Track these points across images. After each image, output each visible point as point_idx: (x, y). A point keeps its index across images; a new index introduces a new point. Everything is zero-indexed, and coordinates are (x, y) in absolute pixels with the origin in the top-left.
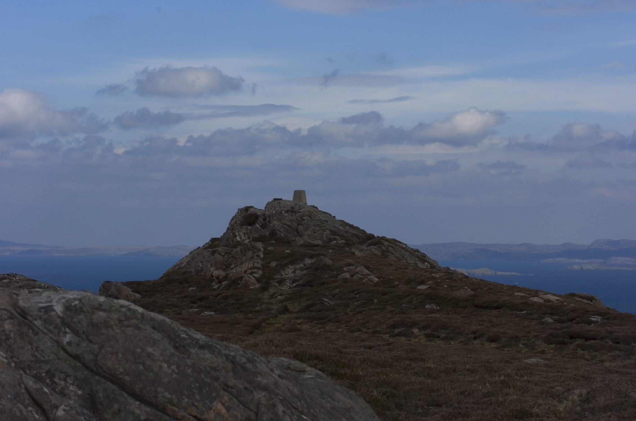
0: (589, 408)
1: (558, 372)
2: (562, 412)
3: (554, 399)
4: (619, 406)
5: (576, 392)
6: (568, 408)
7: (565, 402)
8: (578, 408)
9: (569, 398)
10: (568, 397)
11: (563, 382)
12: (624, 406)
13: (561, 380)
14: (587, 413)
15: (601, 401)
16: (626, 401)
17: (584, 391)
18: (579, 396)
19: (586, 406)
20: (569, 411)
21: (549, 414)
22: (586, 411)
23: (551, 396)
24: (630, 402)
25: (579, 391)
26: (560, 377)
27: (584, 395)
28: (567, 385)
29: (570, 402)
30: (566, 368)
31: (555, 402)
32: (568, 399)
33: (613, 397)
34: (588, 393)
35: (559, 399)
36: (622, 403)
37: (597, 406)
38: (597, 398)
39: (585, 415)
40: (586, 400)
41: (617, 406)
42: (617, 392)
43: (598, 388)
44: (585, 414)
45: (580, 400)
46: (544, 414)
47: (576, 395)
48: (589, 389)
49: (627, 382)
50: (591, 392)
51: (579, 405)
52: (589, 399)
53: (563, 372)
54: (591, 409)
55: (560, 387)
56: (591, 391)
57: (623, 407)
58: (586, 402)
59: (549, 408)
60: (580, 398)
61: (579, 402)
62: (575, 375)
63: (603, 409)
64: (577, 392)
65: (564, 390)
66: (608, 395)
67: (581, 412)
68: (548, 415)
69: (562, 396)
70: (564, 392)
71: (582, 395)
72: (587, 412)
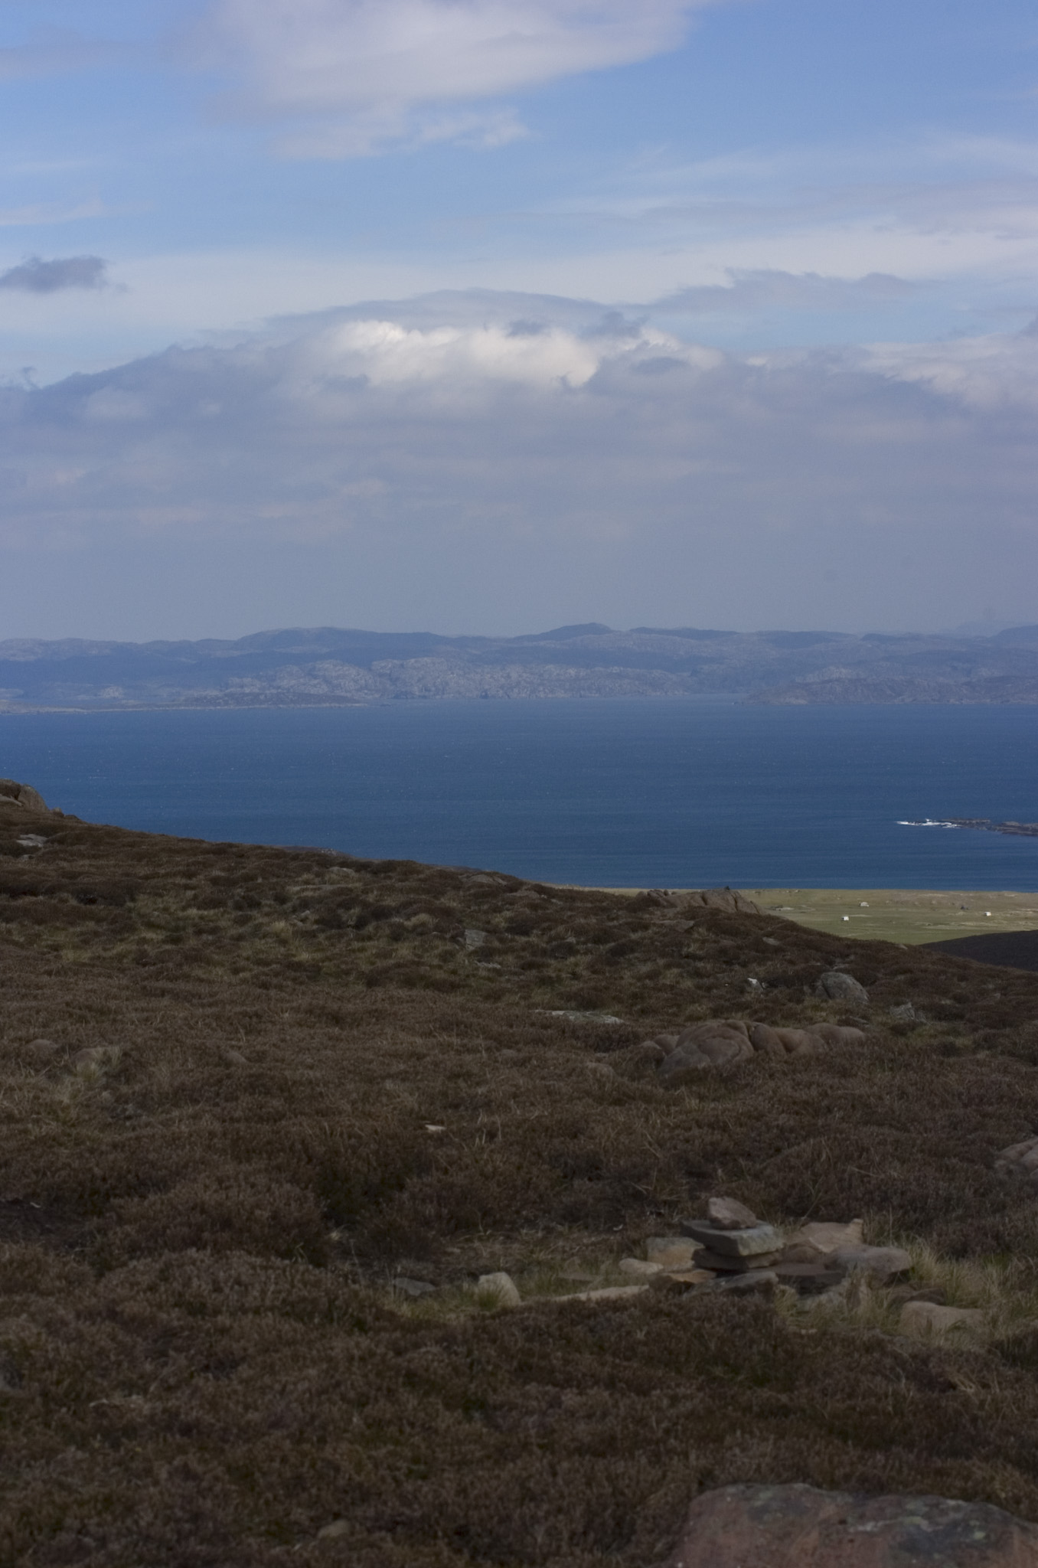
0: (134, 1093)
1: (24, 996)
2: (68, 1107)
3: (37, 1071)
4: (212, 1089)
5: (95, 1053)
6: (83, 1096)
7: (68, 1079)
8: (105, 1094)
9: (78, 1068)
10: (75, 1067)
11: (45, 1026)
12: (224, 1088)
13: (40, 1020)
14: (130, 1108)
15: (163, 1074)
16: (229, 1076)
17: (115, 1051)
18: (104, 1063)
19: (124, 1089)
20: (85, 1103)
21: (38, 1113)
22: (126, 1102)
23: (30, 1064)
24: (239, 1079)
25: (100, 1050)
26: (38, 1012)
27: (115, 1061)
28: (60, 1034)
29: (80, 1080)
30: (38, 987)
31: (41, 1079)
32: (74, 1069)
33: (190, 1065)
34: (126, 1054)
35: (50, 1070)
36: (220, 1081)
37: (155, 1088)
38: (151, 1069)
39: (127, 1113)
40: (124, 1072)
41: (207, 1087)
42: (200, 1052)
43: (149, 1043)
44: (125, 1110)
45: (106, 1074)
46: (26, 1112)
47: (94, 1058)
48: (129, 1045)
49: (207, 1021)
50: (134, 1053)
51: (106, 1087)
52: (127, 1070)
53: (35, 997)
54: (141, 1098)
55: (42, 1037)
56: (132, 1050)
57: (221, 1091)
58: (123, 1079)
59: (36, 1098)
60: (105, 1069)
61: (104, 1080)
62: (68, 1004)
63: (171, 1096)
64: (97, 1052)
65: (56, 1046)
66: (177, 1058)
67: (115, 1104)
68: (34, 1116)
69: (58, 1063)
70: (57, 1052)
71: (109, 1060)
72: (131, 1105)
